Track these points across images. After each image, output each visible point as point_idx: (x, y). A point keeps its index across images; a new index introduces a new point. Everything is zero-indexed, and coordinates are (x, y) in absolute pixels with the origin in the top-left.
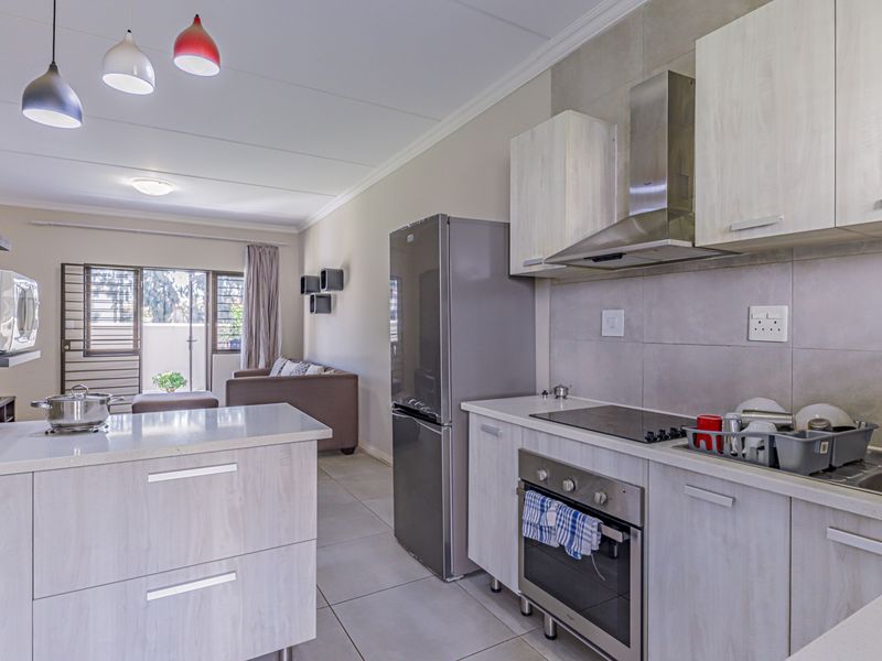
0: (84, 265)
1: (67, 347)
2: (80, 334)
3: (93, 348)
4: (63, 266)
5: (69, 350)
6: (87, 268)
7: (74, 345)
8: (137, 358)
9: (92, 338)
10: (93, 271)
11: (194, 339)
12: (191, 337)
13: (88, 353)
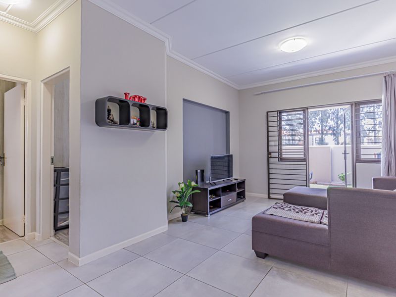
0: (277, 111)
1: (270, 156)
2: (276, 149)
3: (283, 156)
4: (267, 113)
5: (271, 157)
6: (280, 112)
7: (273, 155)
8: (305, 163)
9: (283, 151)
10: (283, 114)
11: (347, 152)
12: (345, 151)
13: (281, 159)
